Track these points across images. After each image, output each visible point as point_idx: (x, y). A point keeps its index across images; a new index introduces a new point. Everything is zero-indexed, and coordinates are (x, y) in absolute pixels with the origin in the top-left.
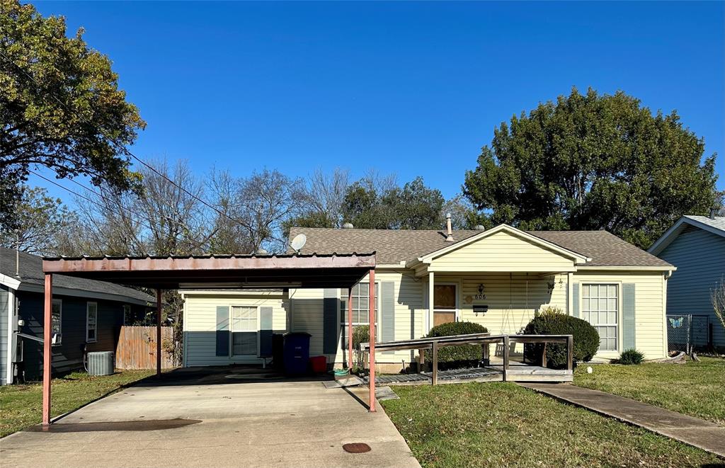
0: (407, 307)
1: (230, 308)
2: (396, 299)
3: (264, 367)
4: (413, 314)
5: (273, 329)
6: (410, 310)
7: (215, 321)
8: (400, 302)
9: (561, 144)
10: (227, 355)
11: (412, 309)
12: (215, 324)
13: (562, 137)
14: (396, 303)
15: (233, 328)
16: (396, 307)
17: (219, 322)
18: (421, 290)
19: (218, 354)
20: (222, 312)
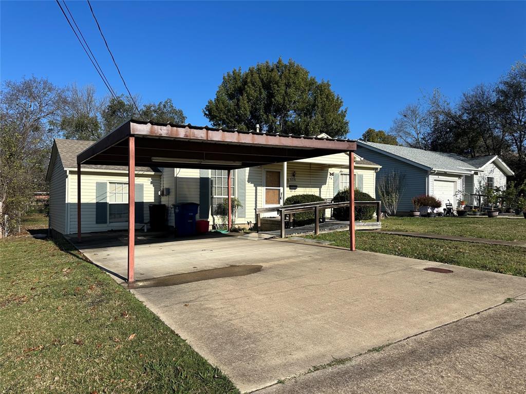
0: (253, 185)
1: (108, 184)
2: (247, 180)
3: (145, 231)
4: (256, 190)
5: (144, 201)
6: (255, 188)
7: (95, 194)
8: (248, 182)
9: (277, 91)
10: (106, 223)
11: (256, 186)
12: (95, 197)
13: (278, 87)
14: (247, 182)
15: (110, 200)
16: (247, 185)
17: (98, 196)
18: (260, 174)
19: (97, 223)
20: (101, 187)
